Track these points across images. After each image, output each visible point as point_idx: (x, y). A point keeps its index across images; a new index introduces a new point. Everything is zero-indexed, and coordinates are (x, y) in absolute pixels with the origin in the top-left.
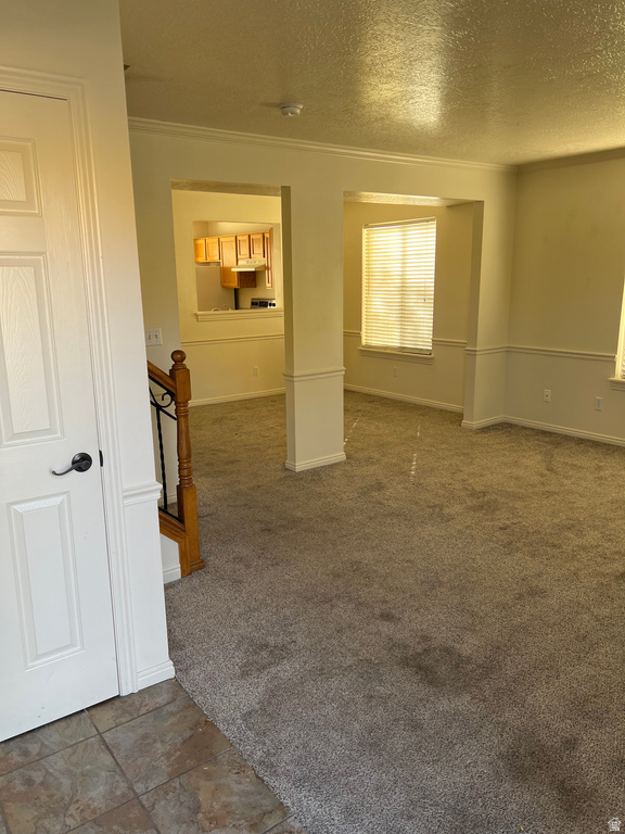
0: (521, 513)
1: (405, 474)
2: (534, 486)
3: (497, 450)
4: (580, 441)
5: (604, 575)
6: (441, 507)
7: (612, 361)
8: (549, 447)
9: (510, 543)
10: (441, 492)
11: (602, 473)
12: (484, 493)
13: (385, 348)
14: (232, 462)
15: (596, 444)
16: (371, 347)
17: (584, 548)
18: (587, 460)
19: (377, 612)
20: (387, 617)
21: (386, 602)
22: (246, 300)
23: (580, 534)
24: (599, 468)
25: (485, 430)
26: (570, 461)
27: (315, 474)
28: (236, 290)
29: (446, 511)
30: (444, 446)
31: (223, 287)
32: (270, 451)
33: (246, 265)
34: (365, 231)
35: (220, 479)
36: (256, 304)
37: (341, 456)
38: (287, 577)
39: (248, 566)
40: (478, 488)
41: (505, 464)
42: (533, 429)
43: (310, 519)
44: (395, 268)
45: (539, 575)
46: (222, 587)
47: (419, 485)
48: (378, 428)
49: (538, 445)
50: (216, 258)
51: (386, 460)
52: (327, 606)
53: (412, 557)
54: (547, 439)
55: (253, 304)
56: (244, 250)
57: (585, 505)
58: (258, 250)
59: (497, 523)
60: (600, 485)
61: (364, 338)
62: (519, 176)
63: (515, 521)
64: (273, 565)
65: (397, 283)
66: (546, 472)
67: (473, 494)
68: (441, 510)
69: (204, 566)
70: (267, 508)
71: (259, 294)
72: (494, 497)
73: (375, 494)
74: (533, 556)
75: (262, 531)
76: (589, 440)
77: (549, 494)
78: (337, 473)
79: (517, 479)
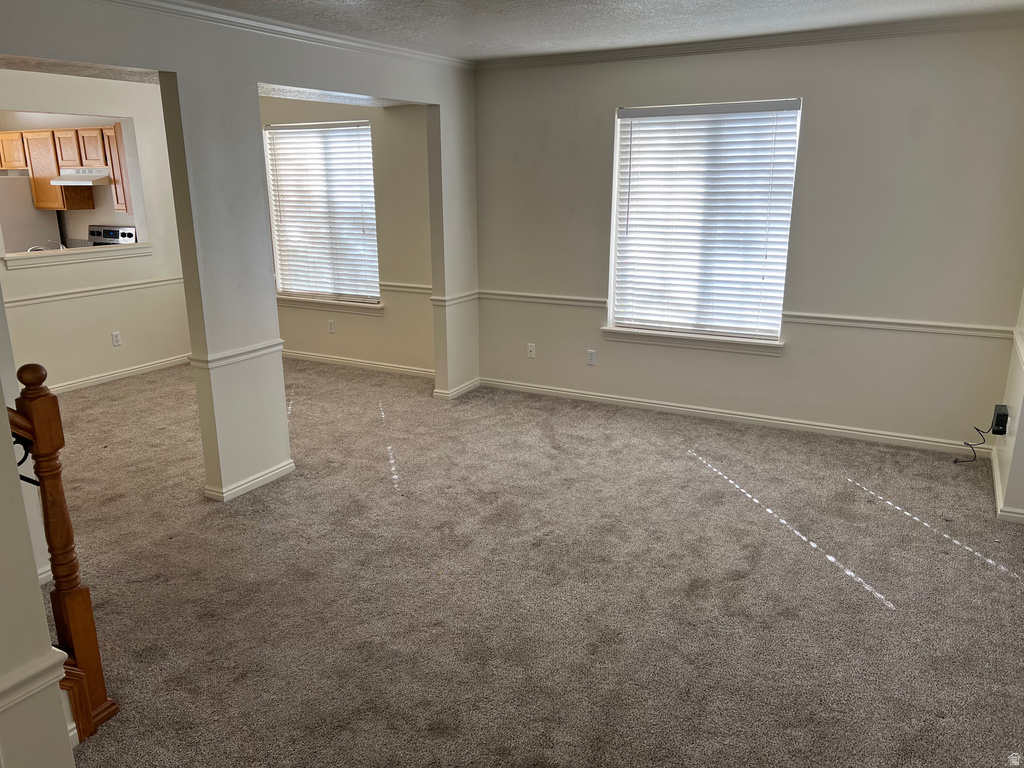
0: (548, 518)
1: (385, 479)
2: (547, 474)
3: (488, 428)
4: (575, 403)
5: (672, 592)
6: (450, 524)
7: (602, 307)
8: (545, 415)
9: (553, 567)
10: (443, 502)
11: (614, 445)
12: (495, 494)
13: (314, 295)
14: (112, 499)
15: (593, 405)
16: (291, 294)
17: (637, 556)
18: (590, 428)
19: (422, 724)
20: (437, 729)
21: (428, 703)
22: (79, 228)
23: (624, 537)
24: (608, 438)
25: (465, 398)
26: (571, 431)
27: (257, 501)
28: (60, 214)
29: (459, 530)
30: (422, 430)
31: (37, 208)
32: (171, 471)
33: (74, 176)
34: (266, 134)
35: (99, 534)
36: (99, 234)
37: (286, 465)
38: (265, 695)
39: (195, 692)
40: (487, 488)
41: (505, 446)
42: (518, 393)
43: (273, 583)
44: (317, 187)
45: (602, 609)
46: (160, 743)
47: (409, 495)
48: (325, 411)
49: (532, 415)
50: (20, 164)
51: (352, 461)
52: (346, 735)
53: (440, 616)
54: (538, 405)
55: (92, 233)
56: (69, 152)
57: (613, 492)
58: (94, 152)
59: (525, 538)
60: (618, 461)
61: (279, 281)
62: (477, 74)
63: (546, 530)
64: (236, 680)
65: (320, 207)
66: (554, 451)
67: (483, 498)
68: (452, 530)
69: (116, 711)
70: (197, 574)
71: (102, 218)
72: (507, 498)
73: (355, 521)
74: (586, 580)
75: (200, 618)
76: (583, 401)
77: (568, 483)
78: (289, 493)
79: (526, 466)
